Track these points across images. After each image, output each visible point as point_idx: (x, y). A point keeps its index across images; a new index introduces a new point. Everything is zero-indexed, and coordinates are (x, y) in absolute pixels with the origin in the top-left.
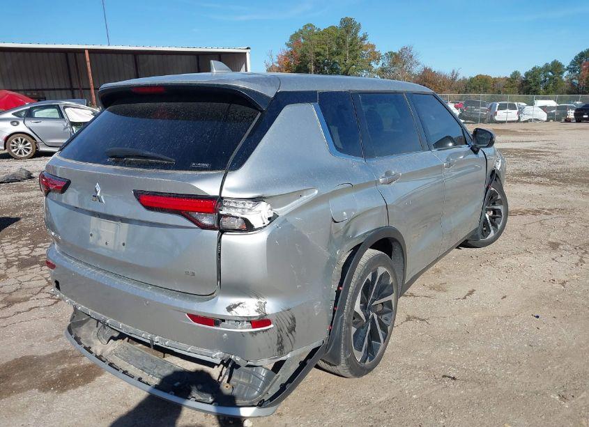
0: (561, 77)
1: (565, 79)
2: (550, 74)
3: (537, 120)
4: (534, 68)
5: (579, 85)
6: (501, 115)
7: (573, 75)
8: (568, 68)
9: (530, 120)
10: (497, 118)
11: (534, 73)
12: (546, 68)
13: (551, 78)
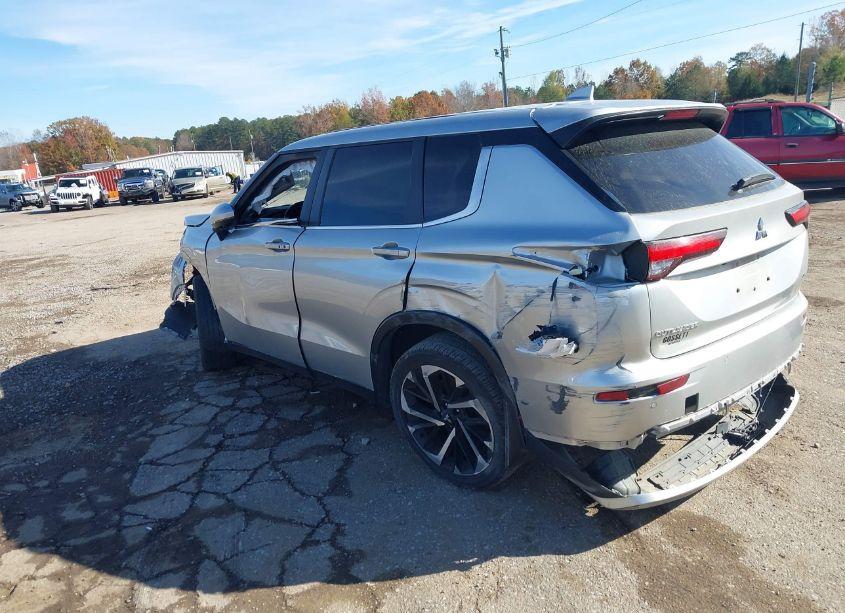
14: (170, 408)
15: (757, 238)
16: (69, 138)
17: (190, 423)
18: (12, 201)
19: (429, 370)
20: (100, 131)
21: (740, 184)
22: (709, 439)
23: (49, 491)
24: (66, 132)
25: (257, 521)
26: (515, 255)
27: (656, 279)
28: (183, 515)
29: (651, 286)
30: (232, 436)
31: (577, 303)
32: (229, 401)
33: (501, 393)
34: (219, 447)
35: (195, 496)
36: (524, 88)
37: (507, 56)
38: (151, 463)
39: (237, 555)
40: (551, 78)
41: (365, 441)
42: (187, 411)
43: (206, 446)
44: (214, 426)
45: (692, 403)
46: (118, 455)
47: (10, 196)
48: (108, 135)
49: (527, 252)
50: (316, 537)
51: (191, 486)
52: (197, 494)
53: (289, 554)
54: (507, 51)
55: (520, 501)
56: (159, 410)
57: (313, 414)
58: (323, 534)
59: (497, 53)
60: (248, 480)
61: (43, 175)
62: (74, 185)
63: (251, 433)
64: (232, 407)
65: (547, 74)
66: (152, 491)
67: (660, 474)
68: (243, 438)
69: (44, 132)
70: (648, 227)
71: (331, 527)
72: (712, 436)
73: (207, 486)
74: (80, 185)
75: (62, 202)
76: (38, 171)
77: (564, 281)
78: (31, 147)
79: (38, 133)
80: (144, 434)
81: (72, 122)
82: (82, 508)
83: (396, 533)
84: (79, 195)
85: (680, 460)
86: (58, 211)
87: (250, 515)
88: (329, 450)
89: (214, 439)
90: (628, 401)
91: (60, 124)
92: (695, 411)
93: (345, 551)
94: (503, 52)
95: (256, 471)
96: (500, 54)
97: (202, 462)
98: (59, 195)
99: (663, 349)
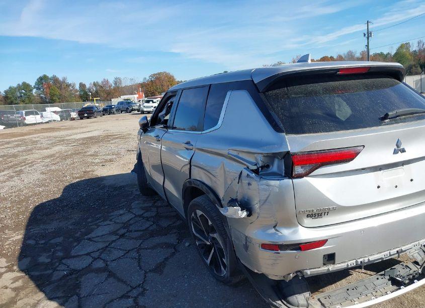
0: (32, 94)
1: (35, 95)
2: (23, 91)
3: (54, 121)
4: (10, 88)
5: (45, 98)
6: (30, 119)
7: (39, 92)
8: (35, 87)
9: (50, 121)
10: (27, 122)
11: (11, 91)
12: (19, 88)
13: (25, 94)
14: (116, 213)
15: (395, 152)
16: (157, 81)
17: (118, 221)
18: (127, 108)
19: (199, 213)
20: (170, 78)
21: (386, 117)
22: (378, 279)
23: (42, 246)
24: (157, 78)
25: (111, 280)
26: (229, 154)
27: (300, 176)
28: (83, 269)
29: (295, 181)
30: (131, 231)
31: (250, 186)
32: (141, 212)
33: (226, 233)
34: (122, 236)
35: (95, 259)
36: (385, 53)
37: (371, 36)
38: (89, 239)
39: (90, 296)
40: (402, 47)
41: (187, 244)
42: (121, 215)
43: (117, 235)
44: (126, 225)
45: (330, 258)
46: (79, 233)
47: (127, 106)
48: (174, 79)
49: (235, 153)
50: (130, 294)
51: (96, 255)
52: (96, 259)
53: (112, 301)
54: (371, 33)
55: (243, 296)
56: (111, 212)
57: (175, 224)
58: (135, 293)
59: (365, 35)
60: (122, 256)
61: (146, 97)
62: (151, 102)
63: (140, 231)
64: (140, 216)
65: (399, 45)
66: (80, 254)
67: (329, 297)
68: (135, 233)
69: (148, 78)
70: (296, 143)
71: (141, 290)
72: (380, 277)
73: (103, 256)
74: (153, 102)
75: (145, 109)
76: (144, 95)
77: (245, 172)
78: (142, 85)
79: (145, 78)
80: (96, 224)
81: (159, 74)
82: (48, 257)
83: (168, 301)
84: (152, 107)
85: (348, 290)
86: (144, 113)
87: (111, 274)
88: (168, 246)
89: (122, 231)
90: (279, 251)
91: (154, 75)
92: (334, 263)
93: (137, 305)
94: (368, 34)
95: (129, 251)
96: (366, 36)
97: (109, 243)
98: (144, 107)
99: (308, 221)
